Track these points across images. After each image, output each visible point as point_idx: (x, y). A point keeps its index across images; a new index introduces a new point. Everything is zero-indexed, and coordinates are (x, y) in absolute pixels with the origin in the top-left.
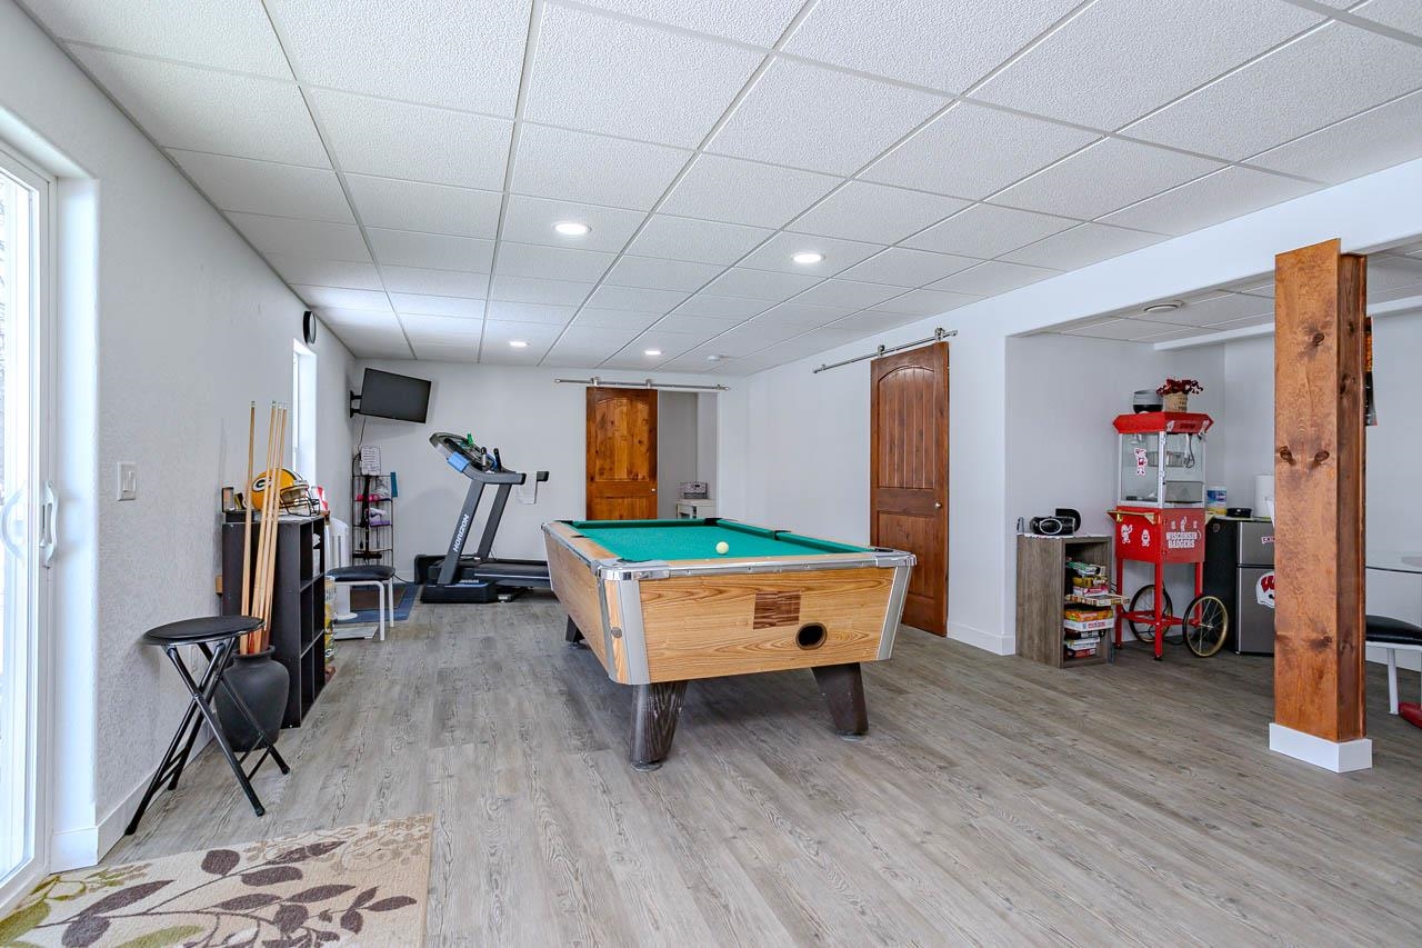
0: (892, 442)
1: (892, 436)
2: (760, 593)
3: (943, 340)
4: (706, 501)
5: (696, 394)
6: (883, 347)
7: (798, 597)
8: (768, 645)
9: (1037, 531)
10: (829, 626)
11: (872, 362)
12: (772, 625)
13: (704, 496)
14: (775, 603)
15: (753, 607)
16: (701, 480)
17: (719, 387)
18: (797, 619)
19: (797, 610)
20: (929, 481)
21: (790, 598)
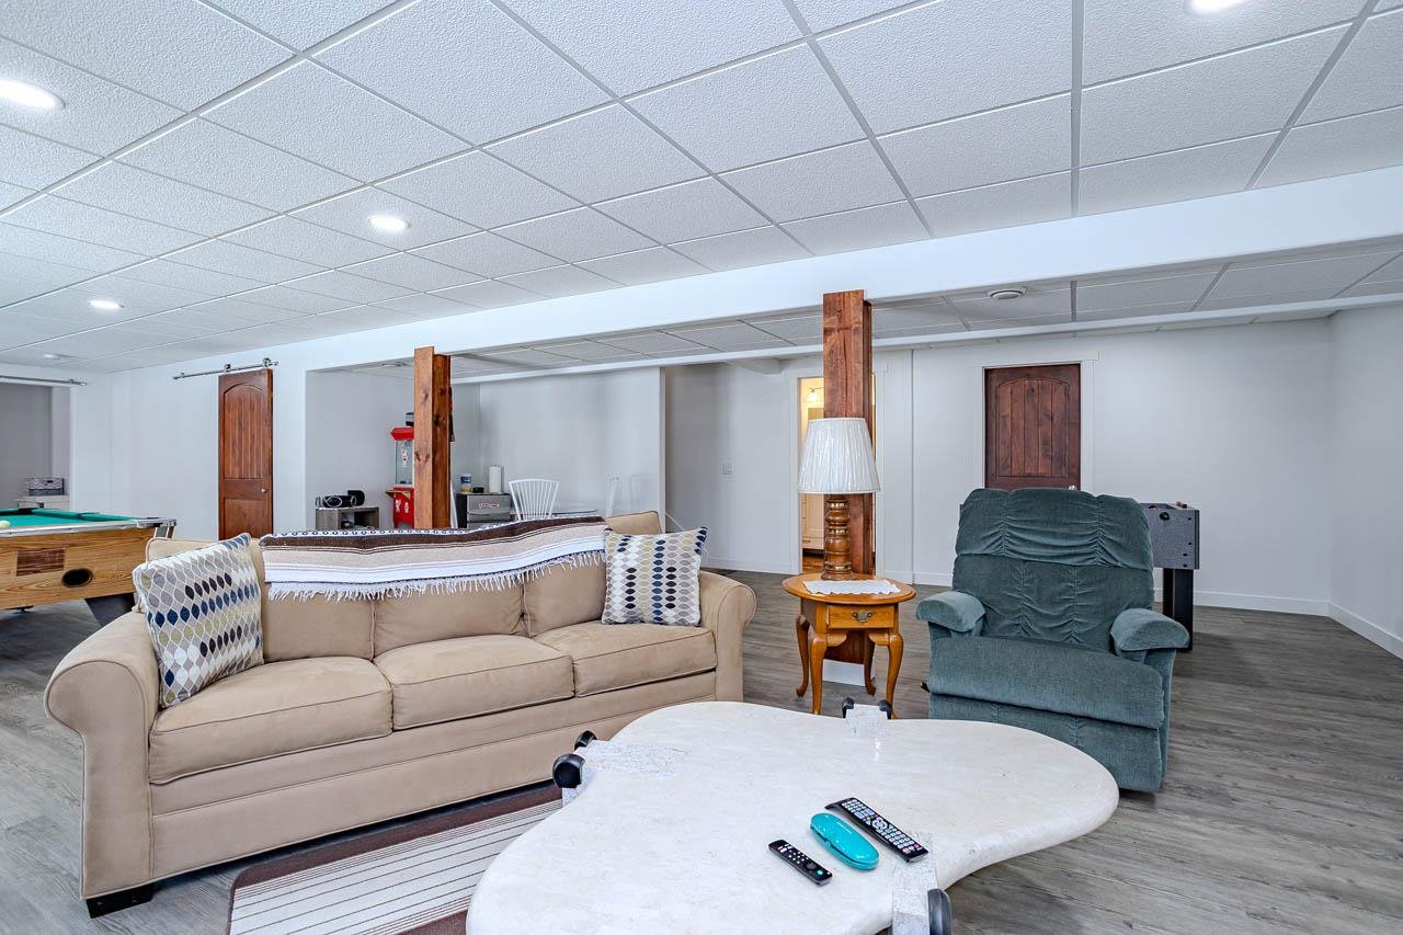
0: (234, 443)
1: (234, 437)
2: (20, 549)
3: (270, 367)
4: (61, 496)
5: (50, 388)
6: (229, 366)
7: (62, 551)
8: (33, 587)
9: (325, 505)
10: (95, 570)
11: (220, 377)
12: (36, 572)
13: (62, 491)
14: (38, 557)
15: (16, 560)
16: (56, 474)
17: (72, 382)
18: (62, 566)
19: (62, 560)
20: (259, 474)
21: (55, 552)
